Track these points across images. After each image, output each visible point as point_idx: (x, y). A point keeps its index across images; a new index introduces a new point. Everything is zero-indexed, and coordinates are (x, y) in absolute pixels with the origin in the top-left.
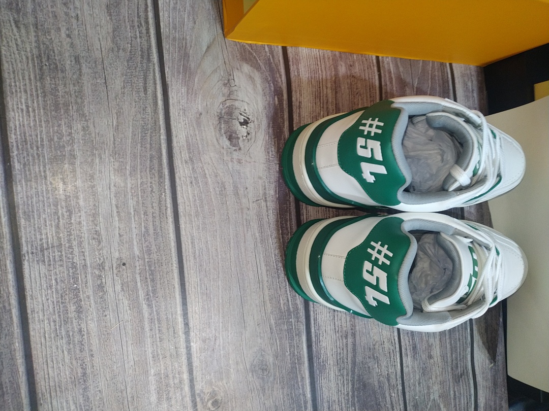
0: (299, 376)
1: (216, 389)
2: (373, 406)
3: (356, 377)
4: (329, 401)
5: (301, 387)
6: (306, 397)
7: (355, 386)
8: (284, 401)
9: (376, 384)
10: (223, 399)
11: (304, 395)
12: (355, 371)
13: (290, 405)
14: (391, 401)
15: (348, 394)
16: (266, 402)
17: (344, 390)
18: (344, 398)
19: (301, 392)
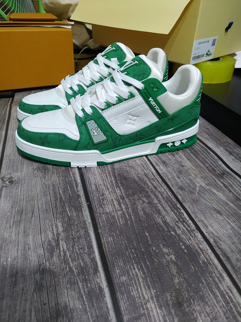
0: (71, 173)
1: (13, 176)
2: (137, 188)
3: (116, 174)
4: (96, 185)
5: (72, 177)
6: (76, 182)
7: (117, 178)
8: (59, 183)
9: (136, 178)
10: (16, 180)
11: (75, 180)
12: (115, 172)
13: (64, 185)
14: (153, 186)
15: (112, 182)
16: (46, 182)
17: (108, 180)
18: (109, 183)
19: (73, 179)
